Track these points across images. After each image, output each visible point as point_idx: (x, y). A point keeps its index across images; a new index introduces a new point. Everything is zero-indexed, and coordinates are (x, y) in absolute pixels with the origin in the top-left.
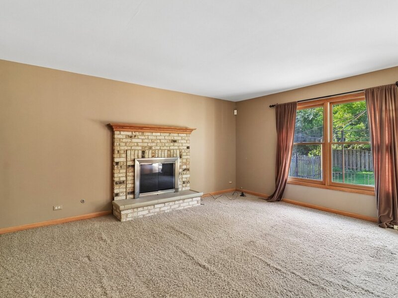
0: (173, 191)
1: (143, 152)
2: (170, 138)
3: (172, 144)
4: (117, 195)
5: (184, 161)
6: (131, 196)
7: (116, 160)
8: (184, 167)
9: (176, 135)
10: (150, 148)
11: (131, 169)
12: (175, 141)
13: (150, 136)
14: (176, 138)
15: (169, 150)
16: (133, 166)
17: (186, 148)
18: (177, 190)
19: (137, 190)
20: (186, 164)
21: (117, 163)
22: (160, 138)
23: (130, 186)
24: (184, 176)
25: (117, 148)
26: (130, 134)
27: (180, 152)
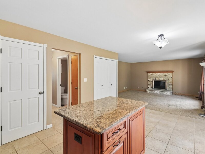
0: (165, 89)
1: (155, 78)
2: (164, 74)
3: (165, 76)
4: (149, 87)
5: (170, 81)
6: (152, 88)
7: (148, 80)
8: (170, 83)
9: (166, 73)
10: (157, 77)
11: (152, 82)
12: (166, 75)
13: (157, 74)
14: (166, 74)
15: (163, 78)
16: (152, 81)
17: (170, 77)
18: (166, 90)
19: (153, 87)
20: (170, 82)
21: (149, 80)
22: (161, 74)
23: (151, 86)
24: (169, 86)
25: (149, 77)
26: (152, 74)
27: (168, 79)
